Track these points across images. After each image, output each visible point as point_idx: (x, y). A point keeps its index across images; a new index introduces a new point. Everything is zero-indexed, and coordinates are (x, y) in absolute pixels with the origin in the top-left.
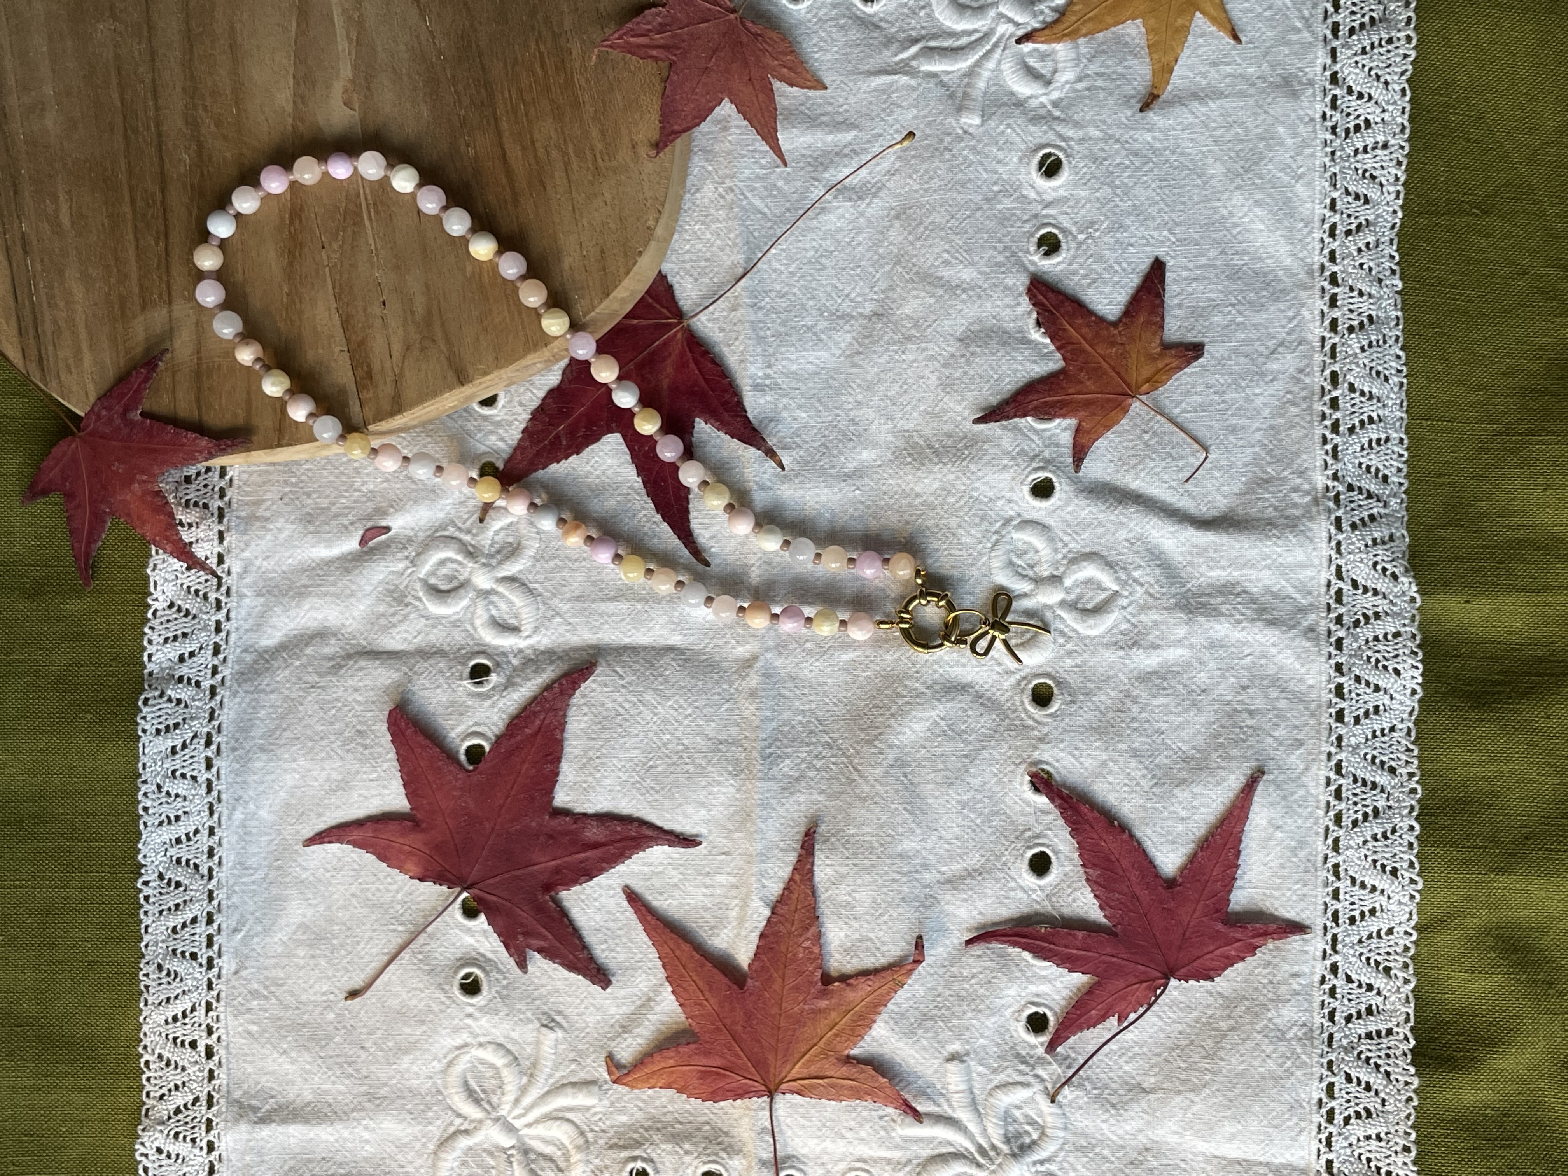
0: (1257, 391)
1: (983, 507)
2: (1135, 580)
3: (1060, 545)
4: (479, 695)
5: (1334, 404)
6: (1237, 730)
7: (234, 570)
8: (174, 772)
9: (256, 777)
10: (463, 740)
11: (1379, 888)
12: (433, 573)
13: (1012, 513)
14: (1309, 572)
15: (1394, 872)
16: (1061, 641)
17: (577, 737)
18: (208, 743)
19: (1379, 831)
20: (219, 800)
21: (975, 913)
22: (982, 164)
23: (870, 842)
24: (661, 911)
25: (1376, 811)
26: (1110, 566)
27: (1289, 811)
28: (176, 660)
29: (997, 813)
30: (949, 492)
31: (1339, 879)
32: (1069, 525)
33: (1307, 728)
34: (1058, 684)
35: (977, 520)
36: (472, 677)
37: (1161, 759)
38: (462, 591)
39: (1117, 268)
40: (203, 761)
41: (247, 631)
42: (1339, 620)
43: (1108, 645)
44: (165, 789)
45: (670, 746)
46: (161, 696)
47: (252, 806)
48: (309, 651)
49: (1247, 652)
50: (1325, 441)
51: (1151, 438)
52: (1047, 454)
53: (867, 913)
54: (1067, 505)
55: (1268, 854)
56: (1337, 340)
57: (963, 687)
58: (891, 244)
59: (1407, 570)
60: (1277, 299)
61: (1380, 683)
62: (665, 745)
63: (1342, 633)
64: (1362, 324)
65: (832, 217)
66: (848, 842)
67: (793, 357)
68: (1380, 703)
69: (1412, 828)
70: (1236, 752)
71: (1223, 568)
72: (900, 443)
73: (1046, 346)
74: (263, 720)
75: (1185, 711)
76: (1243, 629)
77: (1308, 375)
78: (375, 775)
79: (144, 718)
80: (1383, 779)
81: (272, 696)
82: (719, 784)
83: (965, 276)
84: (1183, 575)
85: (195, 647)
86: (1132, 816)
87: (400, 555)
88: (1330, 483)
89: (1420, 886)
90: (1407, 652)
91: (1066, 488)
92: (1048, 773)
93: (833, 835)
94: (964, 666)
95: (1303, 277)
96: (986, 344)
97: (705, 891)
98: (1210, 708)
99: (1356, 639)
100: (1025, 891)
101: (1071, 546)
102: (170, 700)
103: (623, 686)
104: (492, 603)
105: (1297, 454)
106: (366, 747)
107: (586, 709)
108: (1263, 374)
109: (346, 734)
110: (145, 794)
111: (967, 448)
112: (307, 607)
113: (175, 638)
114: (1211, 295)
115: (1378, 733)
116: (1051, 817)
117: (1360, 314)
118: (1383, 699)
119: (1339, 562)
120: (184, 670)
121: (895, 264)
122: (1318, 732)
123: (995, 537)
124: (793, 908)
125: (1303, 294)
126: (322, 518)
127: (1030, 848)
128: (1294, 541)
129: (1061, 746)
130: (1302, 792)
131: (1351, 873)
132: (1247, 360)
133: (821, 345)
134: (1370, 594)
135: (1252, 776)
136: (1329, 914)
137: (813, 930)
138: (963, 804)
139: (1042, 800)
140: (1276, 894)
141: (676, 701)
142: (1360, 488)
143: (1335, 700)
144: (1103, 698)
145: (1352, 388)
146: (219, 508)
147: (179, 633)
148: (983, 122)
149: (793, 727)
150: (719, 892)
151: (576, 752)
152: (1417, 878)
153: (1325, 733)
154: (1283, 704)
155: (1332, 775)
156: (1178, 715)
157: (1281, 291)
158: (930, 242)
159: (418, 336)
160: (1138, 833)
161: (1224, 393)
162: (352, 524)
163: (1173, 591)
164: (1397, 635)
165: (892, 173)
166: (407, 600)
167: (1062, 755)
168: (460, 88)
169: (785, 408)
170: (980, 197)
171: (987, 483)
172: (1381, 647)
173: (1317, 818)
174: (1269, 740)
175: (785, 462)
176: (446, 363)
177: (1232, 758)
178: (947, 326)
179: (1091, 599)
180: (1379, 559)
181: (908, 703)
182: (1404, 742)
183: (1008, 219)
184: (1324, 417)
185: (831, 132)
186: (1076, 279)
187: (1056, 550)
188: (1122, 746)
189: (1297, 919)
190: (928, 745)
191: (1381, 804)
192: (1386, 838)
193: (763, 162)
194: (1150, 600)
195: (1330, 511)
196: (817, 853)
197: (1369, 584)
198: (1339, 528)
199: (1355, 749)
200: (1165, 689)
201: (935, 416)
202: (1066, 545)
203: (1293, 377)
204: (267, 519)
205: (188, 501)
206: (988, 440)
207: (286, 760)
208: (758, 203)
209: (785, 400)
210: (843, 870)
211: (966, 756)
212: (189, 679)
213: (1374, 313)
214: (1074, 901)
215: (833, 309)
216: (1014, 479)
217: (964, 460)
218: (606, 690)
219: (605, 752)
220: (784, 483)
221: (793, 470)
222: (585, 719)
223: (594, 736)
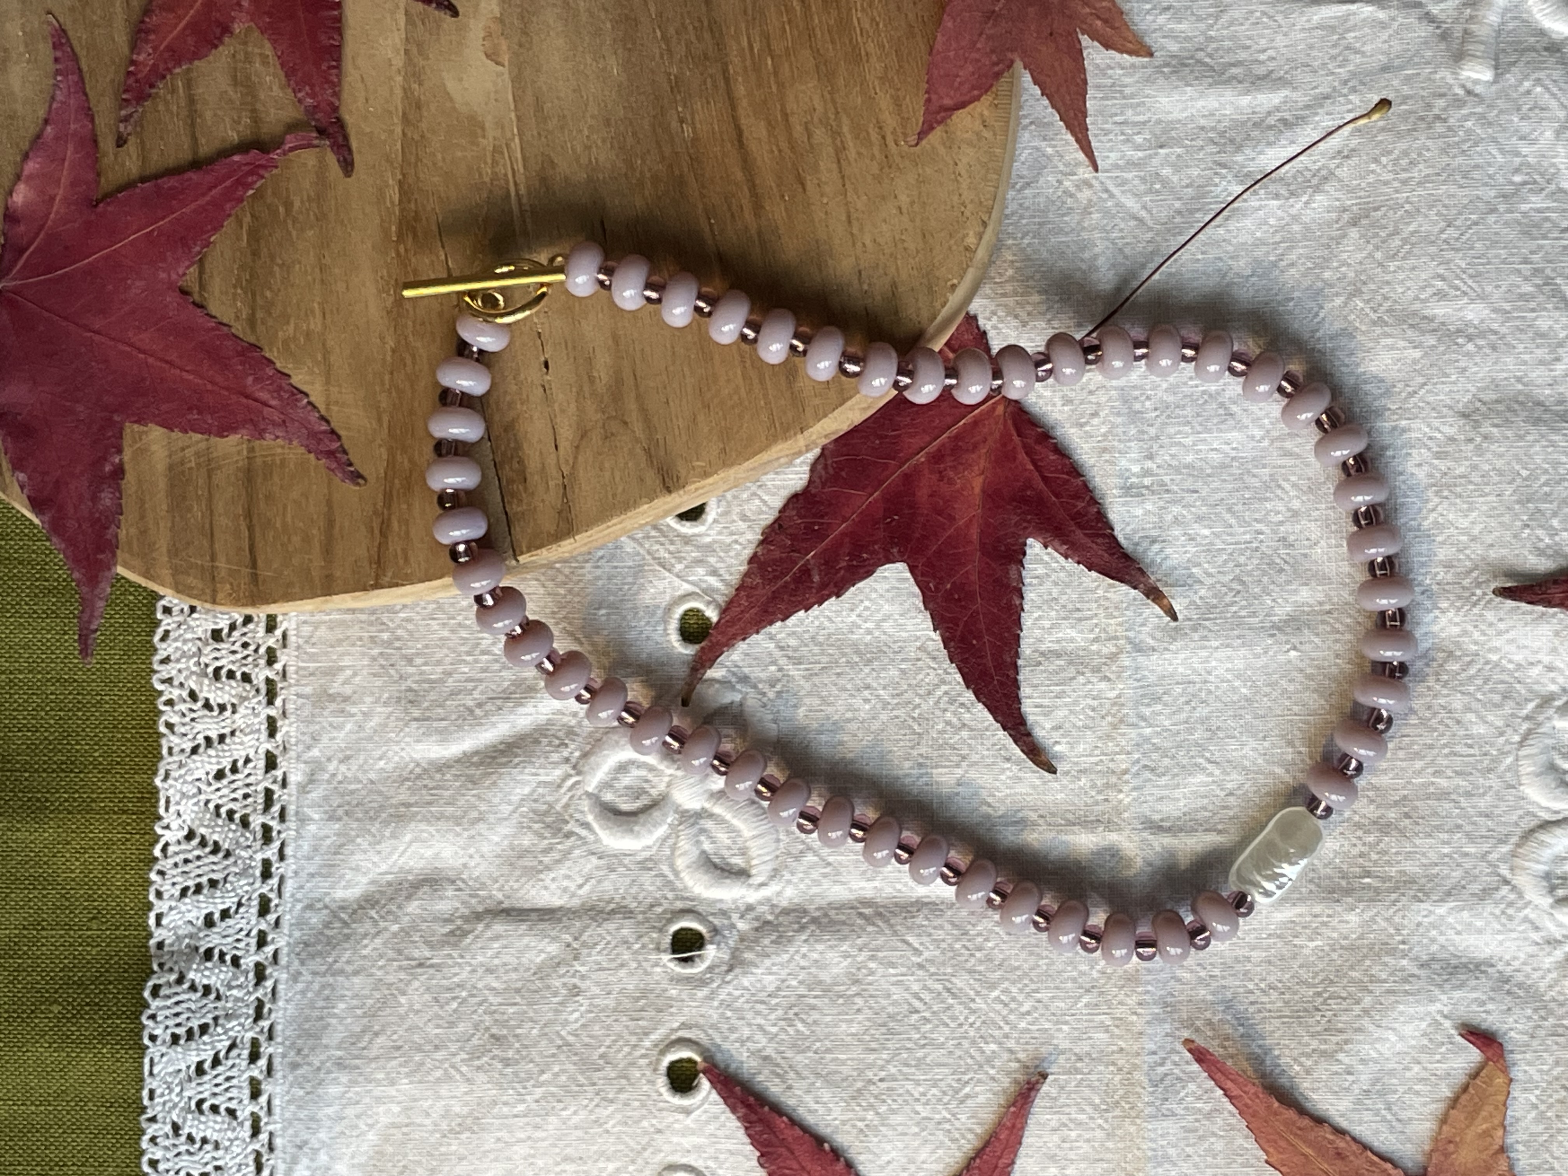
1: (1506, 677)
4: (688, 979)
7: (293, 779)
8: (200, 1103)
9: (330, 1111)
10: (663, 1053)
12: (607, 785)
13: (1554, 688)
18: (254, 1057)
20: (271, 1148)
22: (1495, 140)
28: (200, 922)
35: (1497, 698)
36: (674, 951)
38: (656, 814)
40: (246, 1085)
41: (312, 875)
44: (185, 1132)
45: (996, 1061)
46: (180, 981)
47: (323, 1157)
48: (413, 907)
57: (1478, 966)
58: (1344, 263)
65: (1248, 223)
67: (1188, 441)
74: (341, 1019)
78: (521, 1108)
79: (153, 1017)
81: (356, 980)
83: (1470, 316)
85: (229, 902)
87: (555, 757)
94: (1479, 931)
96: (1508, 422)
102: (193, 988)
103: (920, 966)
104: (703, 831)
106: (506, 1062)
107: (859, 1001)
109: (475, 1041)
110: (153, 1140)
112: (408, 837)
113: (198, 889)
120: (213, 940)
121: (1351, 296)
123: (1525, 726)
126: (432, 696)
133: (1231, 422)
141: (1006, 991)
146: (269, 681)
147: (204, 880)
148: (1497, 75)
158: (1412, 262)
159: (599, 415)
162: (480, 705)
165: (1345, 155)
166: (567, 828)
168: (672, 31)
169: (1176, 521)
170: (1492, 193)
171: (1511, 641)
175: (1177, 608)
176: (643, 458)
178: (1441, 395)
181: (1390, 992)
183: (1538, 226)
185: (1247, 92)
190: (1424, 1058)
193: (1139, 139)
204: (346, 699)
205: (217, 670)
207: (378, 1083)
208: (1130, 203)
209: (1176, 509)
212: (222, 955)
217: (1475, 604)
218: (892, 971)
219: (893, 1070)
220: (1175, 640)
221: (1190, 619)
222: (860, 1017)
223: (874, 1045)
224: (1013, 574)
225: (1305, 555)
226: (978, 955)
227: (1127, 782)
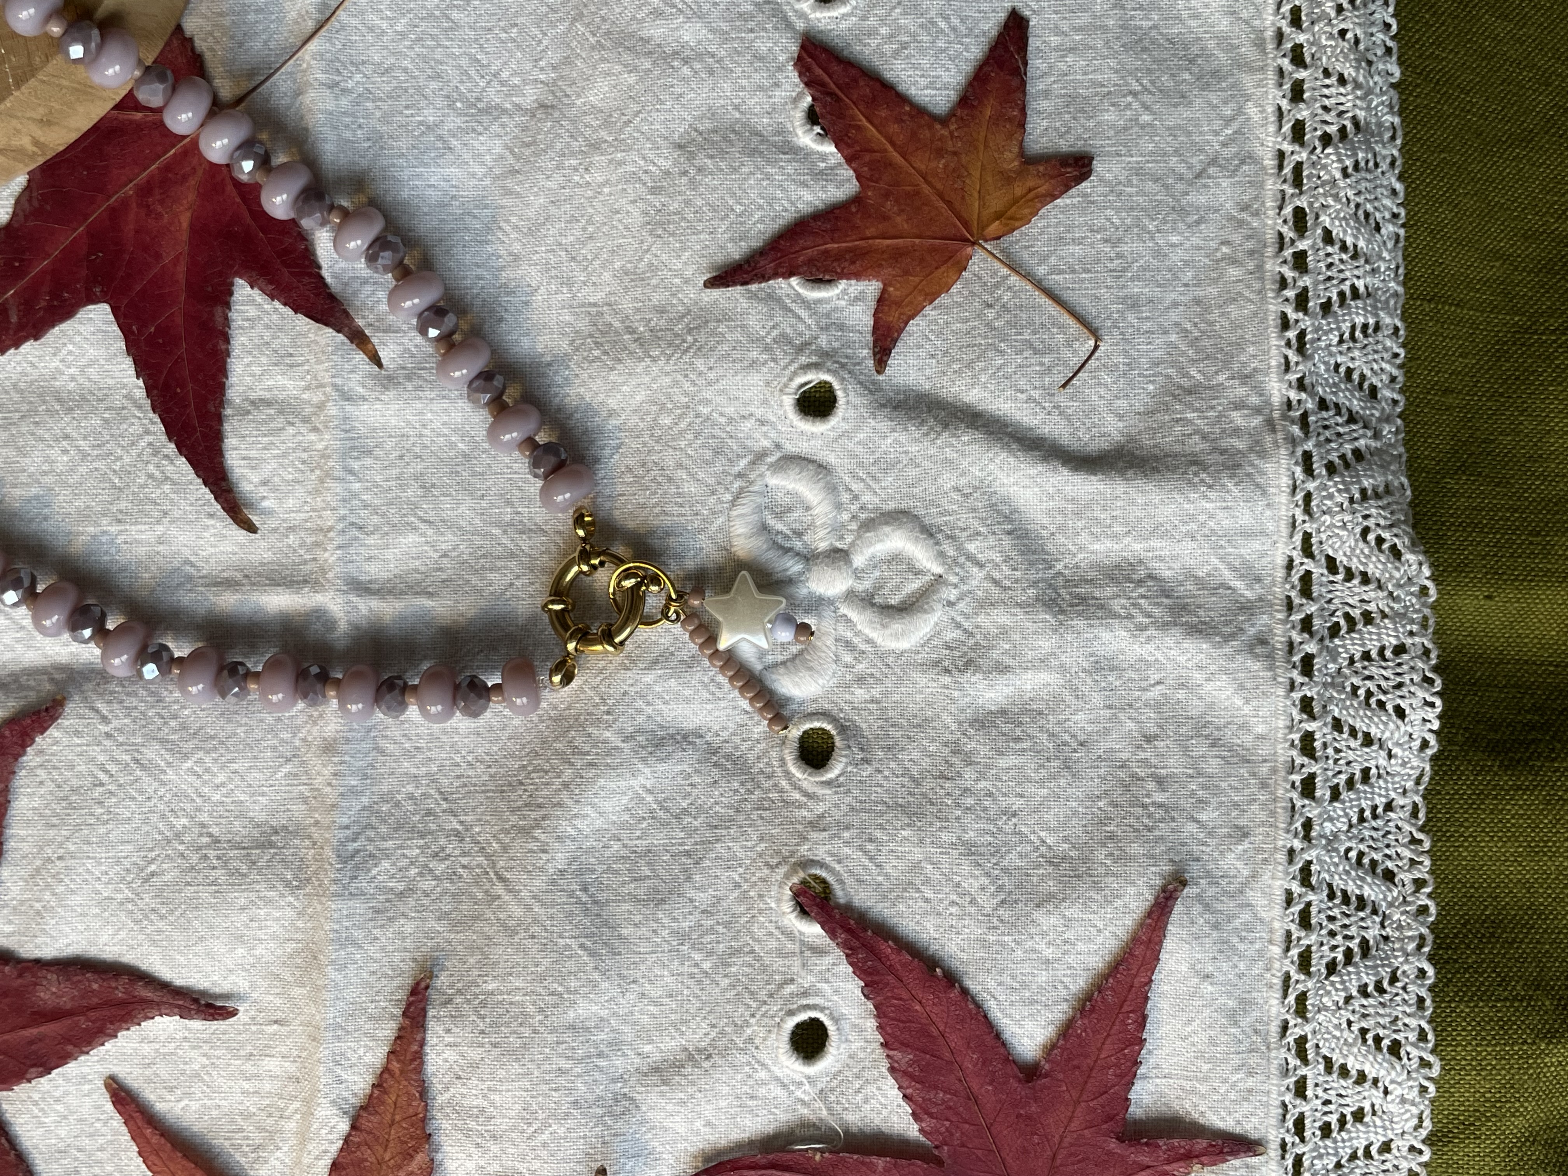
0: (1174, 239)
1: (717, 432)
2: (970, 557)
3: (845, 497)
5: (1300, 261)
6: (1140, 810)
11: (1370, 1077)
13: (766, 443)
14: (1256, 545)
15: (1395, 1049)
16: (848, 658)
17: (28, 823)
19: (1370, 981)
21: (699, 1124)
23: (521, 1004)
24: (171, 1118)
25: (1365, 945)
26: (928, 532)
27: (1225, 948)
29: (738, 951)
30: (663, 406)
31: (1305, 1061)
32: (860, 465)
33: (1255, 807)
34: (843, 729)
35: (708, 454)
37: (1012, 859)
39: (943, 25)
42: (1306, 625)
43: (924, 667)
45: (187, 838)
49: (1157, 677)
50: (1285, 324)
51: (999, 316)
52: (823, 341)
53: (513, 1129)
54: (857, 429)
55: (1190, 1022)
56: (1304, 156)
57: (685, 737)
59: (1413, 544)
60: (1206, 87)
61: (1373, 731)
62: (178, 835)
63: (1311, 648)
64: (1343, 130)
66: (483, 1004)
68: (1372, 764)
69: (1422, 973)
70: (1135, 849)
71: (1115, 537)
72: (583, 325)
73: (823, 157)
75: (1053, 777)
76: (1149, 639)
77: (1256, 214)
80: (1372, 891)
82: (268, 902)
83: (687, 37)
84: (1050, 547)
86: (964, 956)
88: (1293, 395)
89: (1435, 1072)
90: (1417, 678)
91: (857, 401)
92: (824, 881)
93: (459, 992)
94: (687, 701)
95: (1247, 51)
96: (723, 153)
97: (246, 1085)
98: (1092, 773)
99: (1334, 655)
100: (784, 1086)
101: (866, 498)
103: (108, 735)
105: (1240, 346)
107: (40, 772)
108: (1182, 211)
111: (690, 331)
114: (1099, 77)
115: (1367, 814)
116: (828, 960)
117: (1341, 114)
118: (1376, 759)
119: (1308, 527)
122: (1273, 814)
123: (737, 485)
124: (388, 1118)
125: (1248, 81)
127: (791, 1013)
128: (1235, 491)
129: (846, 835)
130: (1246, 916)
131: (1324, 1051)
132: (1156, 187)
133: (450, 157)
134: (1356, 582)
135: (1164, 889)
136: (1290, 1124)
137: (420, 1158)
138: (683, 937)
139: (813, 930)
140: (1203, 1088)
141: (200, 761)
142: (1337, 405)
143: (1299, 760)
144: (915, 755)
145: (1328, 237)
149: (397, 804)
150: (267, 1086)
151: (25, 847)
152: (1431, 1058)
153: (1282, 817)
154: (1213, 766)
155: (1296, 888)
156: (1041, 783)
157: (1215, 73)
160: (972, 985)
161: (1119, 240)
163: (1033, 575)
164: (1400, 650)
167: (847, 850)
171: (723, 392)
172: (1374, 670)
173: (1271, 960)
174: (1192, 827)
175: (383, 354)
177: (1132, 858)
178: (657, 122)
179: (898, 588)
180: (1371, 523)
181: (591, 765)
182: (1407, 828)
184: (1283, 283)
186: (874, 42)
187: (839, 506)
188: (945, 837)
189: (1238, 1130)
190: (624, 834)
191: (1372, 934)
192: (1381, 990)
194: (995, 591)
195: (1293, 441)
196: (431, 1024)
197: (1355, 565)
198: (1309, 471)
199: (1332, 840)
200: (1018, 739)
201: (638, 278)
202: (856, 497)
203: (1231, 218)
206: (725, 317)
210: (475, 1054)
211: (688, 854)
213: (1361, 114)
214: (866, 1100)
215: (472, 97)
216: (768, 384)
217: (686, 351)
218: (77, 741)
219: (72, 848)
220: (387, 389)
221: (404, 368)
222: (42, 791)
223: (55, 821)
224: (219, 319)
225: (526, 303)
226: (173, 723)
227: (332, 539)
